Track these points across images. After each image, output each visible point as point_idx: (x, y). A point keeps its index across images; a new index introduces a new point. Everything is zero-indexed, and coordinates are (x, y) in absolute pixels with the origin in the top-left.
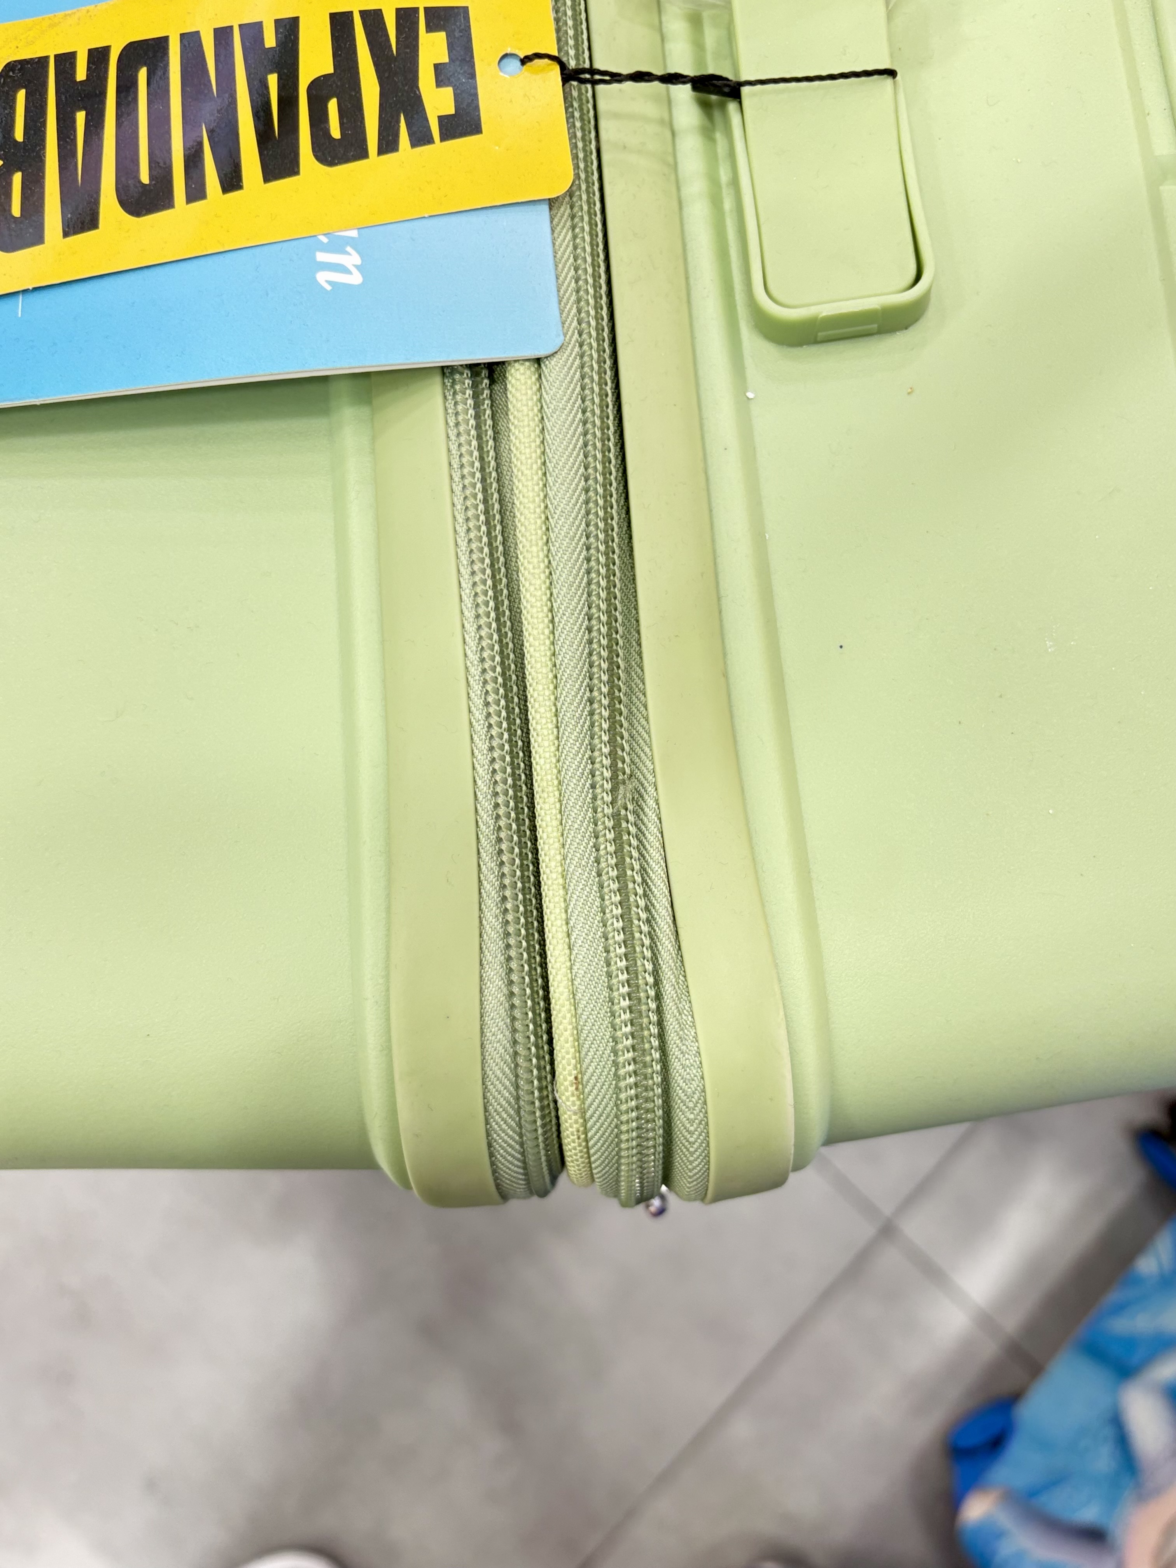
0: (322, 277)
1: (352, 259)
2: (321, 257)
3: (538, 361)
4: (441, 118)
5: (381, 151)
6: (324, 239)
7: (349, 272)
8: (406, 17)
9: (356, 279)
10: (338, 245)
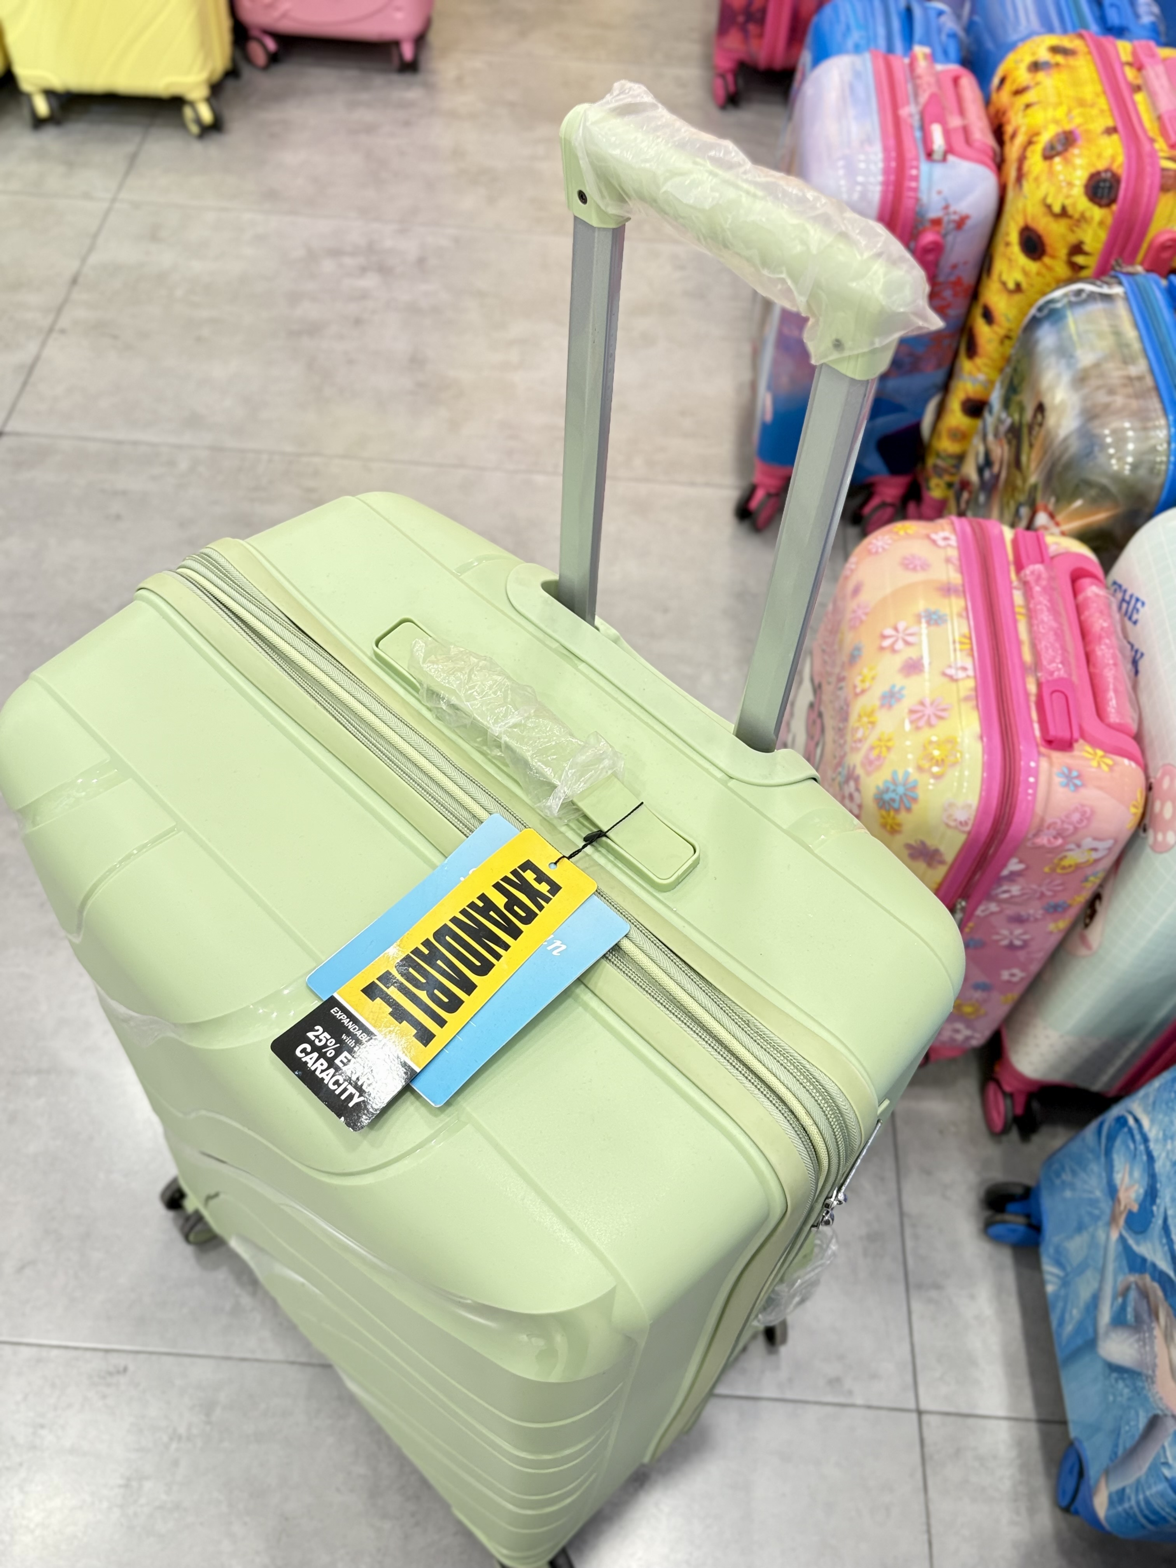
0: (555, 953)
1: (558, 943)
2: (549, 948)
3: (626, 936)
4: (548, 891)
5: (540, 911)
6: (546, 943)
7: (560, 947)
8: (514, 872)
9: (564, 947)
10: (551, 942)
